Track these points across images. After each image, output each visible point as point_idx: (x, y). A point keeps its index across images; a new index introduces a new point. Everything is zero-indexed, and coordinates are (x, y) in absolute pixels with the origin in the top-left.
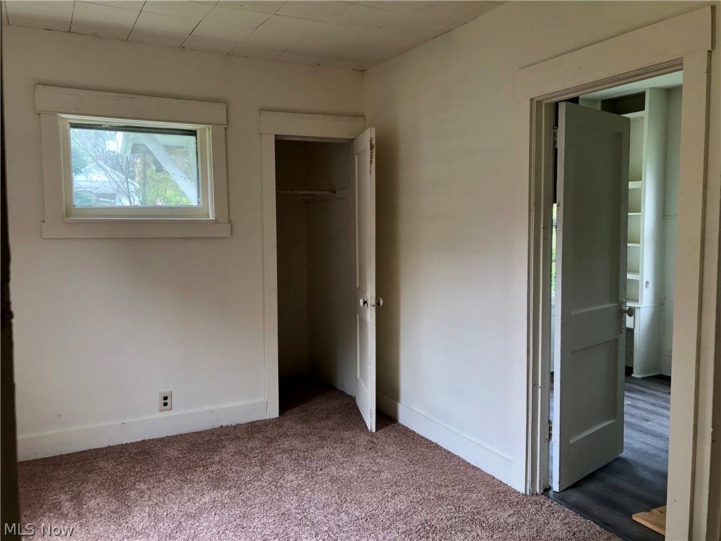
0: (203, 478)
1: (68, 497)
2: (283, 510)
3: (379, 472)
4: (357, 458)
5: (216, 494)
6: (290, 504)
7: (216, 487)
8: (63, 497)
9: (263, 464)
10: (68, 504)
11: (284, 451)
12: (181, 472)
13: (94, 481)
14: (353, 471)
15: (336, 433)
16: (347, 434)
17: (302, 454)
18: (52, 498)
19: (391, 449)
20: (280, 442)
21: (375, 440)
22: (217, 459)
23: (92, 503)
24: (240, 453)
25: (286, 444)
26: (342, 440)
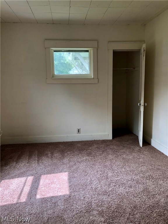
0: (85, 153)
1: (50, 153)
2: (105, 165)
3: (139, 158)
4: (133, 154)
5: (88, 158)
6: (108, 163)
7: (88, 156)
8: (49, 152)
9: (103, 151)
10: (50, 154)
11: (111, 149)
12: (80, 150)
13: (58, 150)
14: (131, 157)
15: (129, 146)
16: (132, 147)
17: (116, 150)
18: (46, 152)
19: (146, 152)
20: (110, 146)
21: (141, 149)
22: (90, 148)
23: (55, 155)
24: (98, 148)
25: (112, 147)
26: (130, 148)
